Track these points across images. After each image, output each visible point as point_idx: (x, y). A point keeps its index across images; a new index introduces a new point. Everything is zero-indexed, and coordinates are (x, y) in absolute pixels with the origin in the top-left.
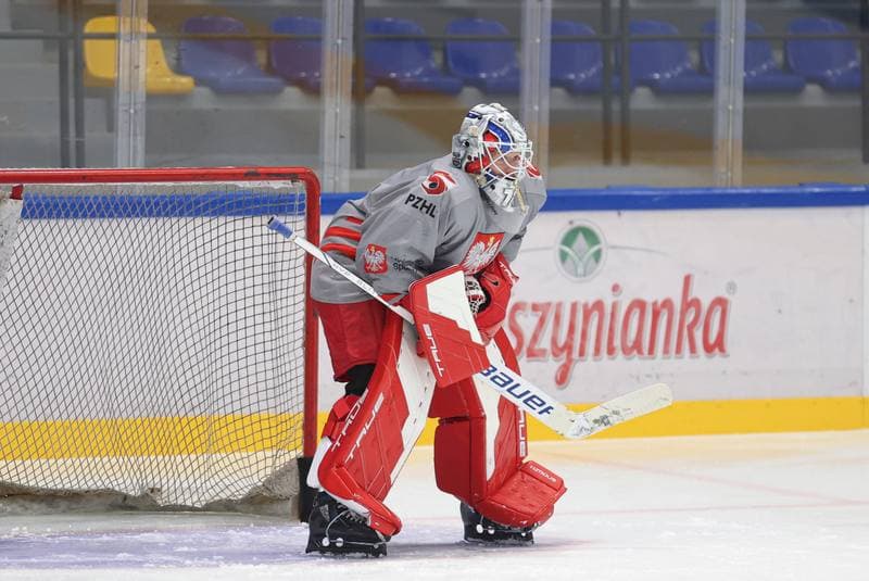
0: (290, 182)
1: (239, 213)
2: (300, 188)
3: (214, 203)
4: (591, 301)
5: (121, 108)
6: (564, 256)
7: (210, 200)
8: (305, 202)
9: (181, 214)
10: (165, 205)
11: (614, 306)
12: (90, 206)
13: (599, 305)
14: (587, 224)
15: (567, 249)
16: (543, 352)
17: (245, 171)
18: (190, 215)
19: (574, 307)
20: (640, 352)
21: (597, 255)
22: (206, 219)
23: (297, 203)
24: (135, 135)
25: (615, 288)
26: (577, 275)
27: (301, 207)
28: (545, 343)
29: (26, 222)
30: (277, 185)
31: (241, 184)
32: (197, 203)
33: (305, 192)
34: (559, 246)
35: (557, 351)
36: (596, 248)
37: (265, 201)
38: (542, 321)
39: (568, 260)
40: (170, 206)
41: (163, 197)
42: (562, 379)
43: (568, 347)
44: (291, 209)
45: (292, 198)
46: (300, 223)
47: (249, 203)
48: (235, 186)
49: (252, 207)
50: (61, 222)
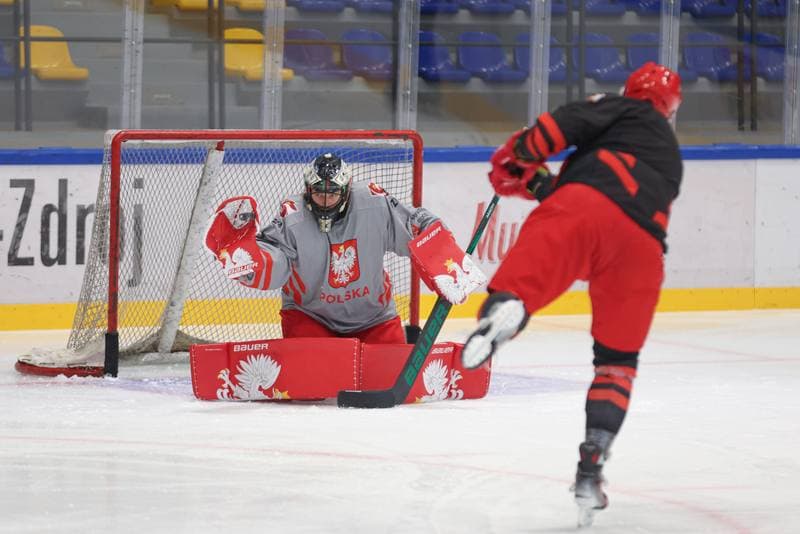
0: (402, 140)
1: (367, 161)
2: (409, 144)
3: (350, 154)
5: (266, 90)
7: (347, 152)
8: (412, 154)
12: (268, 155)
17: (373, 133)
23: (407, 155)
24: (275, 108)
27: (410, 157)
29: (225, 166)
30: (393, 142)
31: (371, 142)
33: (412, 147)
37: (384, 153)
41: (316, 150)
44: (402, 158)
45: (403, 151)
46: (409, 168)
47: (374, 154)
48: (365, 143)
49: (376, 157)
50: (248, 166)
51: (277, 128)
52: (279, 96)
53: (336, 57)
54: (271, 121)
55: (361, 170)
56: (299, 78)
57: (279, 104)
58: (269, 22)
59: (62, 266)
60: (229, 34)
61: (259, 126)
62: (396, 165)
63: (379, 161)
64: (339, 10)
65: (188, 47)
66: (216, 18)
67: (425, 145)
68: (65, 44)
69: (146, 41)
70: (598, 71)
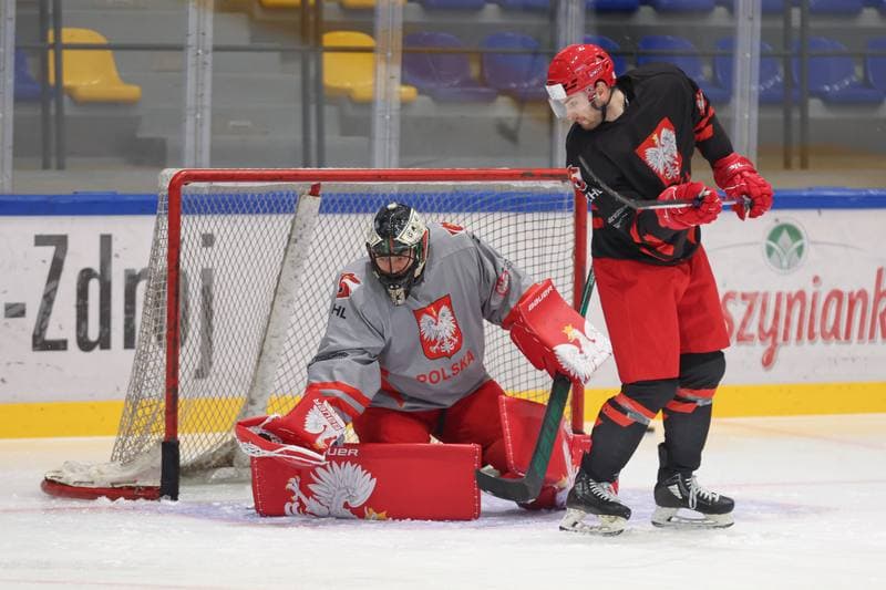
0: (560, 182)
1: (512, 210)
2: (569, 187)
3: (490, 201)
4: (794, 291)
5: (379, 115)
6: (770, 251)
7: (487, 198)
8: (573, 200)
9: (460, 210)
10: (446, 202)
11: (815, 296)
13: (801, 295)
14: (790, 222)
15: (773, 244)
16: (751, 337)
17: (522, 172)
18: (468, 211)
19: (779, 296)
20: (837, 337)
21: (800, 250)
22: (483, 215)
23: (566, 201)
24: (390, 139)
25: (816, 279)
26: (781, 267)
27: (570, 205)
28: (753, 329)
29: (322, 216)
30: (548, 185)
31: (518, 184)
32: (475, 200)
33: (573, 191)
34: (765, 241)
35: (763, 336)
36: (798, 244)
37: (536, 200)
38: (750, 309)
39: (774, 255)
40: (450, 203)
41: (444, 195)
42: (768, 361)
43: (773, 333)
44: (560, 205)
45: (562, 197)
46: (570, 219)
48: (509, 186)
49: (524, 205)
50: (353, 217)
51: (393, 166)
52: (396, 124)
53: (474, 70)
54: (385, 156)
55: (505, 222)
56: (426, 99)
57: (396, 135)
58: (381, 24)
59: (105, 352)
60: (331, 39)
61: (369, 163)
62: (551, 215)
63: (530, 210)
64: (478, 8)
65: (276, 55)
66: (312, 18)
68: (109, 52)
69: (216, 49)
70: (827, 88)
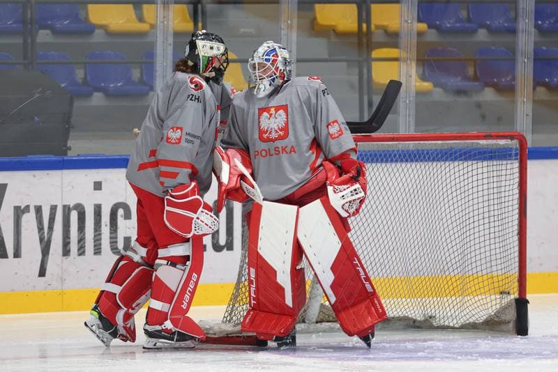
0: (510, 140)
1: (480, 159)
2: (514, 144)
3: (465, 153)
5: (401, 100)
7: (463, 151)
8: (518, 152)
9: (446, 160)
10: (437, 155)
12: (395, 155)
17: (484, 134)
18: (451, 160)
22: (461, 162)
23: (514, 152)
24: (409, 115)
27: (516, 155)
30: (502, 142)
31: (483, 142)
32: (456, 153)
33: (518, 146)
37: (495, 152)
40: (440, 155)
41: (436, 150)
44: (510, 156)
45: (511, 150)
46: (516, 164)
47: (485, 153)
48: (478, 144)
49: (487, 155)
50: (379, 165)
52: (413, 106)
53: (471, 71)
54: (406, 126)
55: (475, 166)
57: (413, 112)
60: (376, 54)
62: (505, 162)
63: (491, 158)
64: (474, 31)
66: (365, 40)
67: (529, 144)
68: (239, 64)
69: (298, 61)
